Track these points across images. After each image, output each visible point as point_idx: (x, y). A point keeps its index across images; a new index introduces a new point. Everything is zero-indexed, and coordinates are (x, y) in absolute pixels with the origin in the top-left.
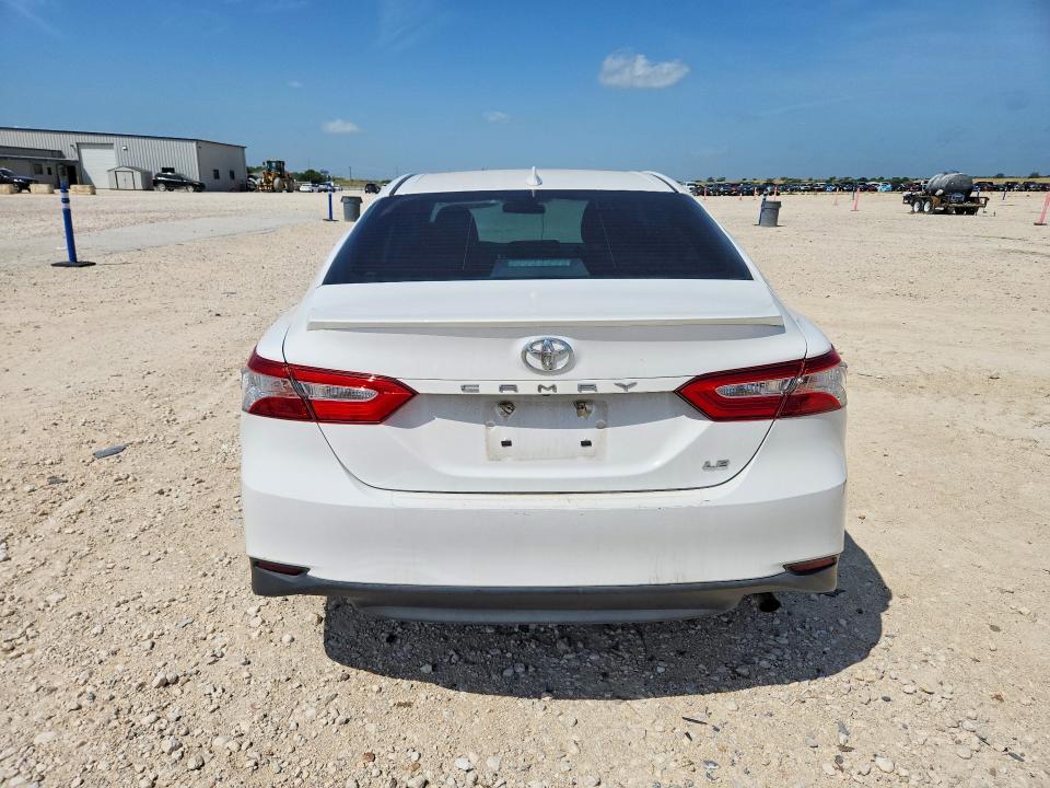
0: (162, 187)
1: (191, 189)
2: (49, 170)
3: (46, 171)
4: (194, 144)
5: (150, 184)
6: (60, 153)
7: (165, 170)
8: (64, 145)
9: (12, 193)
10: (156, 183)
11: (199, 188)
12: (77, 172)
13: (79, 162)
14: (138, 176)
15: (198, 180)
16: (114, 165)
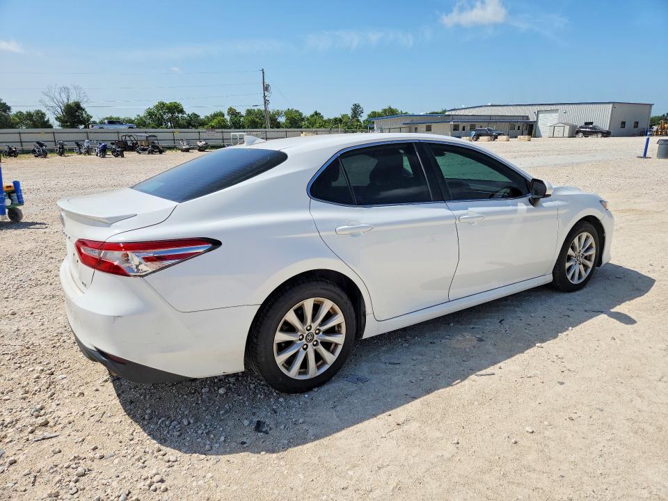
0: (581, 134)
1: (600, 135)
2: (519, 127)
3: (516, 128)
4: (611, 105)
5: (575, 132)
6: (527, 117)
7: (586, 124)
8: (530, 113)
9: (489, 141)
10: (577, 132)
11: (606, 134)
12: (534, 127)
13: (536, 122)
14: (567, 128)
15: (607, 129)
16: (555, 122)
